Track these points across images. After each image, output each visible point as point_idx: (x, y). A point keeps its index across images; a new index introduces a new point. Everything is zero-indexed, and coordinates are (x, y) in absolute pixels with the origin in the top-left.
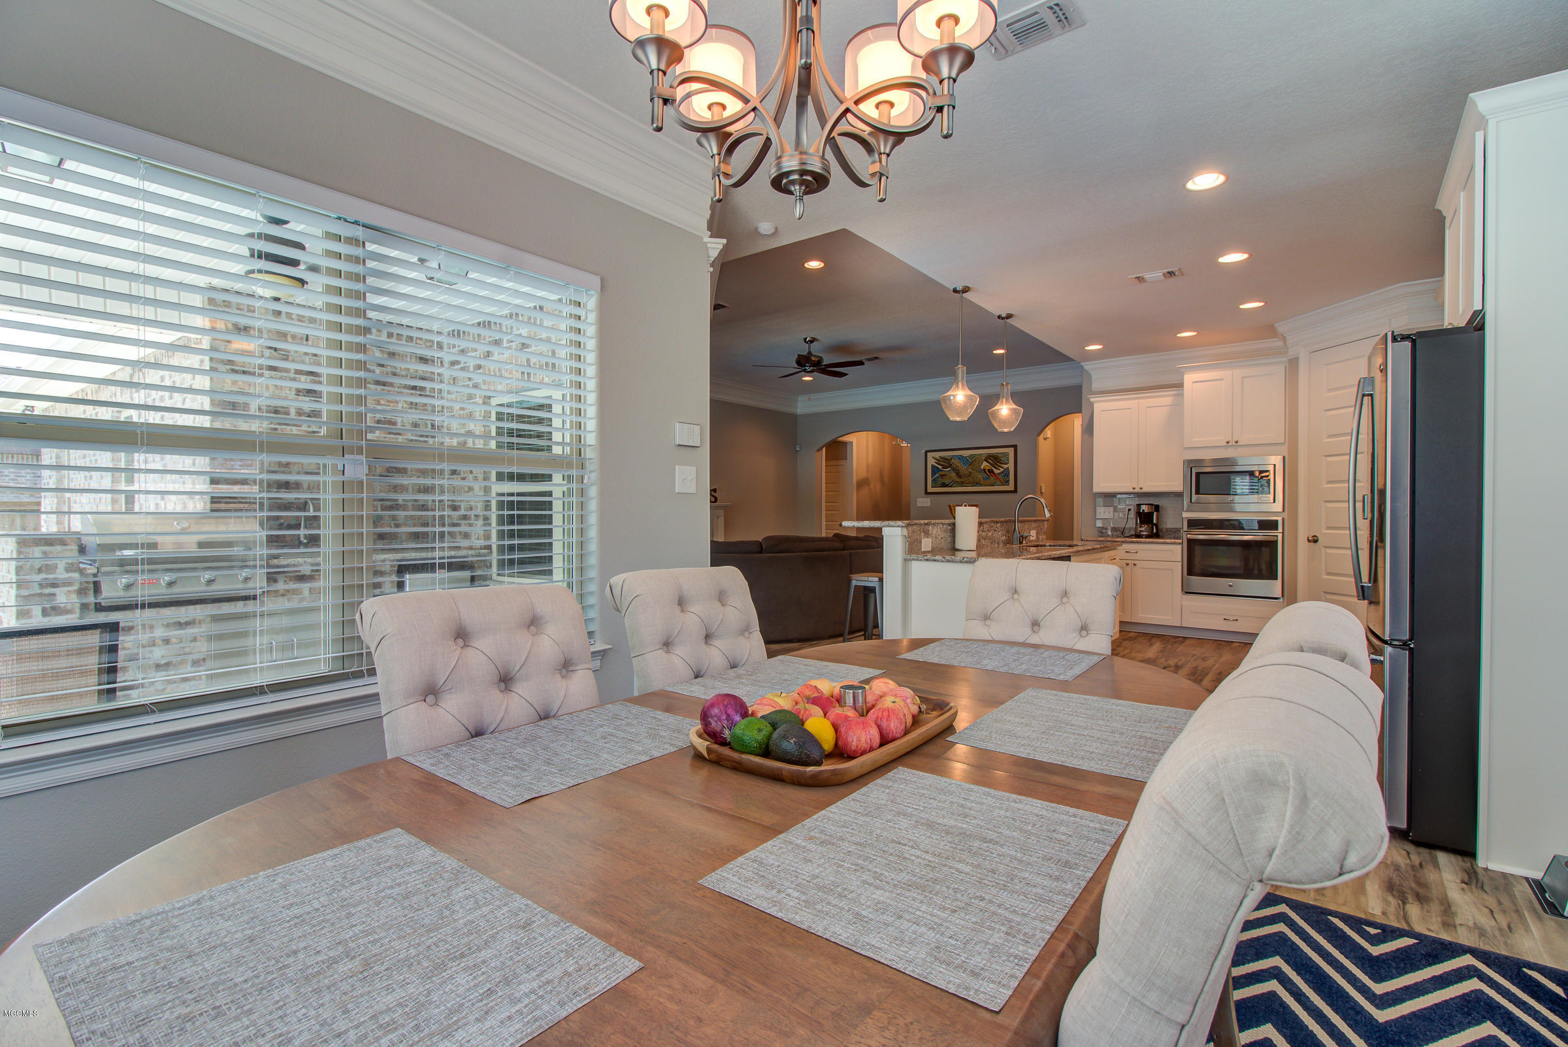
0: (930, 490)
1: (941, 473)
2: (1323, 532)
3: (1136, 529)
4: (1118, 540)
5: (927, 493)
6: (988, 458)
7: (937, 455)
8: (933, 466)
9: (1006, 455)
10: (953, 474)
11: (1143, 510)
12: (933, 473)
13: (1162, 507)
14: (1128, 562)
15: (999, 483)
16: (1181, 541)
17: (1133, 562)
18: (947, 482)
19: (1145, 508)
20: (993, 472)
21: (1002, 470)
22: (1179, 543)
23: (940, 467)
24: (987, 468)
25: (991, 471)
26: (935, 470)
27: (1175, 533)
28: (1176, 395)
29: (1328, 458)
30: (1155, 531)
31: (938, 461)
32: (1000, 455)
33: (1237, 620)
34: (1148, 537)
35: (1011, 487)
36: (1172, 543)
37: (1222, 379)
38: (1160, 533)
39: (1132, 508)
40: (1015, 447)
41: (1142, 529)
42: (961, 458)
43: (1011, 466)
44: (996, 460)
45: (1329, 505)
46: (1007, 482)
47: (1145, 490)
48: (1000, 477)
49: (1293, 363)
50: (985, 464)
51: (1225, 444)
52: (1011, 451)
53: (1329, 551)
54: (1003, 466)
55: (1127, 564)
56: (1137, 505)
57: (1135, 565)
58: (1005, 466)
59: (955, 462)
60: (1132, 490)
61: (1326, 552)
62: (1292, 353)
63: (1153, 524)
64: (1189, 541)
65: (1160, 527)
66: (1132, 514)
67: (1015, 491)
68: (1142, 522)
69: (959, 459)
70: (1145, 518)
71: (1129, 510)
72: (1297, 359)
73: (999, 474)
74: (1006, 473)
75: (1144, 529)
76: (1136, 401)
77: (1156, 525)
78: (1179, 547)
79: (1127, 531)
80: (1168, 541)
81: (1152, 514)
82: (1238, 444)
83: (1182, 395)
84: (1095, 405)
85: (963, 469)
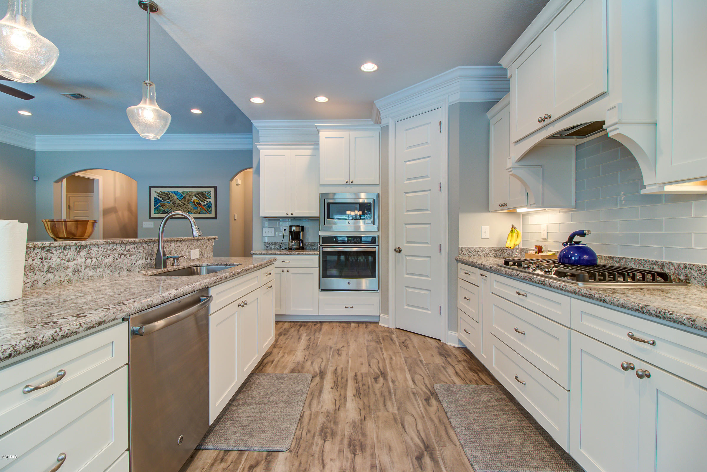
0: (153, 215)
1: (162, 203)
2: (404, 246)
3: (289, 244)
4: (277, 252)
5: (151, 218)
6: (197, 194)
7: (159, 190)
8: (155, 198)
9: (209, 192)
10: (171, 205)
11: (294, 230)
12: (156, 203)
13: (306, 228)
14: (283, 269)
15: (204, 211)
16: (318, 253)
17: (287, 269)
18: (166, 210)
19: (295, 229)
20: (200, 204)
21: (206, 202)
22: (318, 254)
23: (161, 199)
24: (196, 201)
25: (199, 204)
26: (157, 201)
27: (314, 247)
28: (314, 149)
29: (407, 194)
30: (301, 245)
31: (159, 195)
32: (205, 193)
33: (353, 307)
34: (297, 249)
35: (213, 215)
36: (312, 254)
37: (343, 137)
38: (305, 247)
39: (286, 228)
40: (215, 187)
41: (293, 244)
42: (176, 193)
43: (212, 200)
44: (202, 196)
45: (408, 226)
46: (210, 211)
47: (295, 215)
48: (205, 207)
49: (385, 130)
50: (194, 198)
51: (345, 183)
52: (212, 190)
53: (408, 258)
54: (208, 200)
55: (283, 271)
56: (290, 226)
57: (288, 271)
58: (209, 200)
59: (173, 196)
60: (286, 216)
61: (406, 259)
62: (384, 122)
63: (300, 240)
64: (324, 252)
65: (304, 242)
66: (287, 233)
67: (216, 217)
68: (293, 239)
69: (176, 194)
70: (295, 236)
71: (285, 230)
72: (387, 126)
73: (204, 205)
74: (209, 205)
75: (294, 244)
76: (288, 151)
77: (302, 241)
78: (317, 257)
79: (283, 245)
80: (310, 253)
81: (299, 232)
82: (353, 184)
83: (318, 149)
84: (261, 151)
85: (179, 201)
